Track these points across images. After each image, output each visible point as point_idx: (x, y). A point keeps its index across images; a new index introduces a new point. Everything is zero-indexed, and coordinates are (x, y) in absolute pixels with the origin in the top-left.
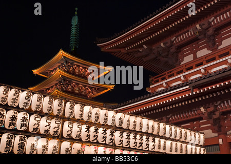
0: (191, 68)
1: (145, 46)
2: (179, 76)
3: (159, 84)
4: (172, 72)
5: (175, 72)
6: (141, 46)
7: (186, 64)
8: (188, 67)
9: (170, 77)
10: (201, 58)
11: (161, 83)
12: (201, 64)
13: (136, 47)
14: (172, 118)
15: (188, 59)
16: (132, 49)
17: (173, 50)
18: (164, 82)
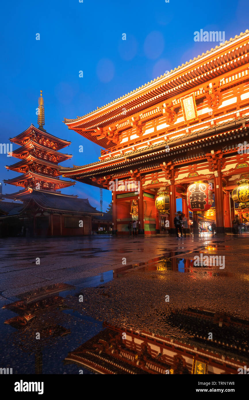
0: (127, 146)
1: (98, 128)
2: (119, 151)
3: (107, 155)
4: (115, 148)
5: (117, 148)
6: (96, 128)
7: (123, 144)
8: (124, 145)
9: (113, 151)
10: (133, 140)
11: (108, 154)
12: (132, 144)
13: (93, 128)
14: (114, 177)
15: (125, 140)
16: (90, 129)
17: (116, 133)
18: (110, 154)
